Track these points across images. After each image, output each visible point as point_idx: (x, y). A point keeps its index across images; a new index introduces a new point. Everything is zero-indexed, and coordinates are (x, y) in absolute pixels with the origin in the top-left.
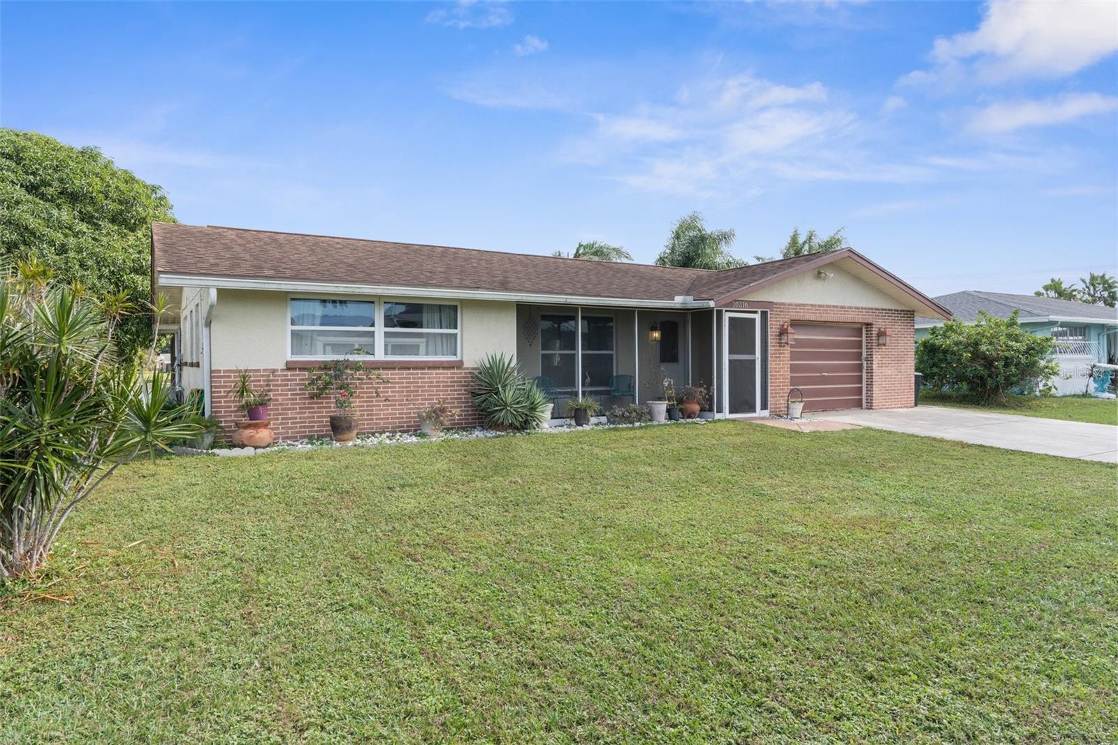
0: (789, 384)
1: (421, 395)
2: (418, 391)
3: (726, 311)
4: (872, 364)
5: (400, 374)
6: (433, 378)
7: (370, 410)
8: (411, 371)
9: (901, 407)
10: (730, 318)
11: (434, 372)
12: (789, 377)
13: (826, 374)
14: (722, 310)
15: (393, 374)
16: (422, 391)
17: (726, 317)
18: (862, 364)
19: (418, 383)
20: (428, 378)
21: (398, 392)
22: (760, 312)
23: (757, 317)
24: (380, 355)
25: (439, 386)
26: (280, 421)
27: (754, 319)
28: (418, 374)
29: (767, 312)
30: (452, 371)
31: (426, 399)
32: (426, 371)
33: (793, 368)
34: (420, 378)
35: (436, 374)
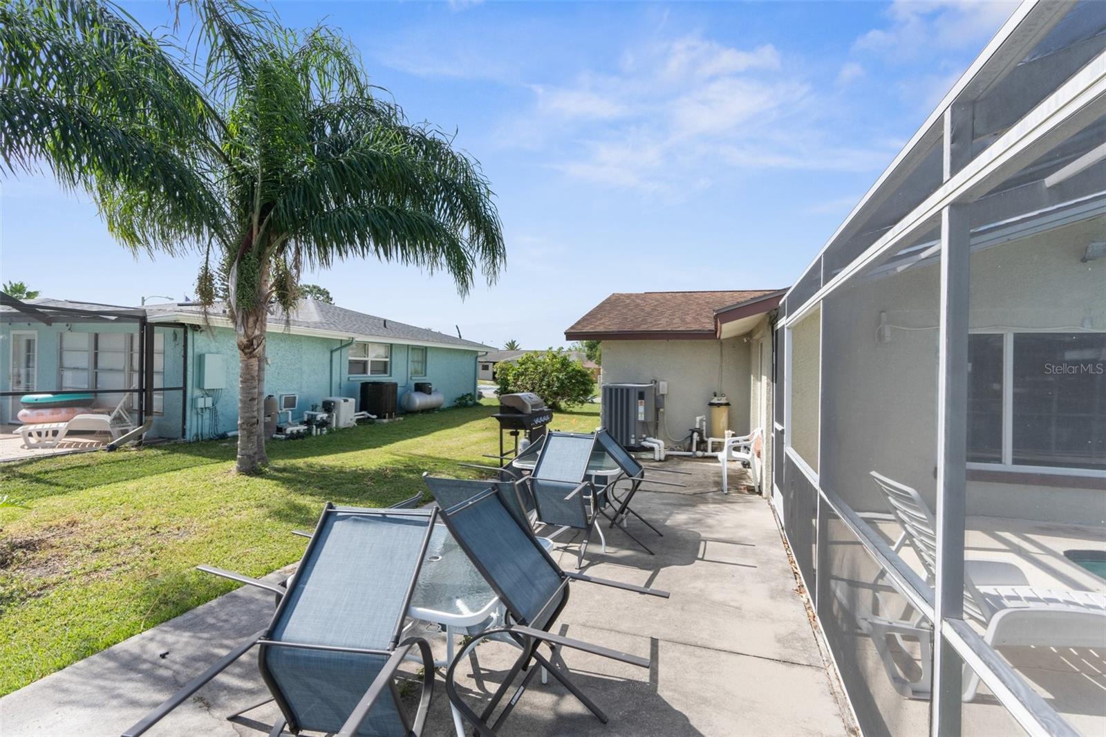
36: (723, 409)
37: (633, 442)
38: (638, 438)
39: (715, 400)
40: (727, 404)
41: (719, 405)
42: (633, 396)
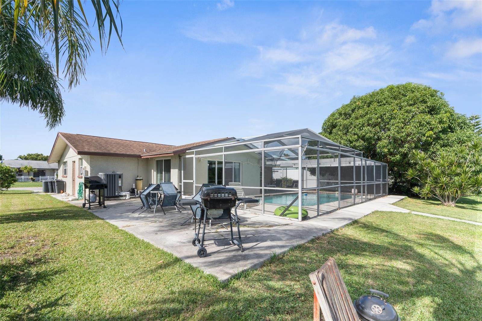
36: (141, 181)
37: (117, 194)
38: (119, 192)
39: (138, 178)
40: (142, 179)
41: (140, 180)
42: (117, 177)
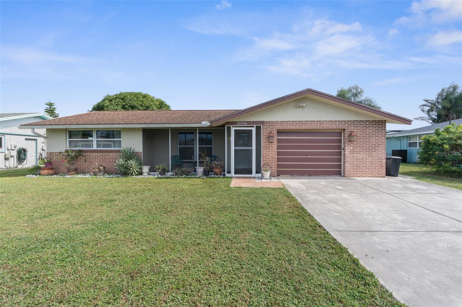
0: (276, 161)
1: (107, 161)
2: (106, 160)
3: (233, 127)
4: (345, 151)
5: (100, 154)
6: (111, 155)
7: (90, 166)
8: (104, 153)
9: (373, 177)
10: (235, 130)
11: (111, 153)
12: (276, 158)
13: (310, 157)
14: (230, 127)
15: (98, 154)
16: (107, 160)
17: (233, 129)
18: (341, 152)
19: (106, 157)
20: (109, 155)
21: (99, 160)
22: (255, 126)
23: (254, 129)
24: (95, 148)
25: (113, 158)
26: (64, 168)
27: (252, 130)
28: (106, 154)
29: (261, 126)
30: (113, 153)
31: (109, 163)
32: (109, 153)
33: (279, 154)
34: (106, 155)
35: (112, 154)
